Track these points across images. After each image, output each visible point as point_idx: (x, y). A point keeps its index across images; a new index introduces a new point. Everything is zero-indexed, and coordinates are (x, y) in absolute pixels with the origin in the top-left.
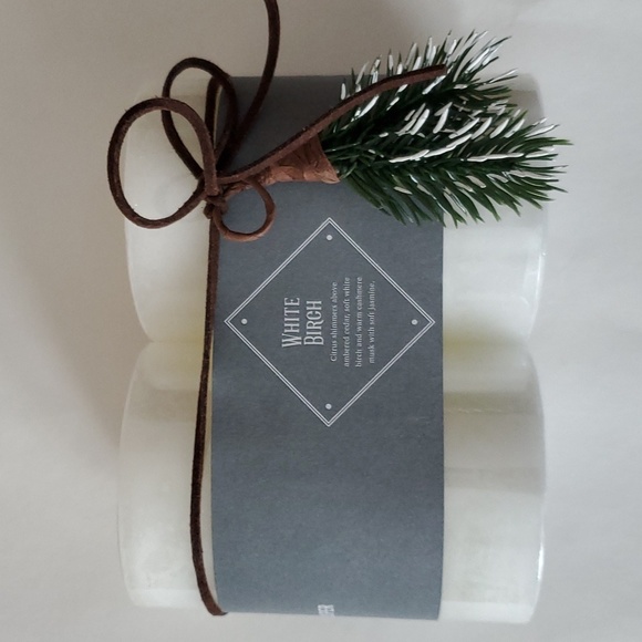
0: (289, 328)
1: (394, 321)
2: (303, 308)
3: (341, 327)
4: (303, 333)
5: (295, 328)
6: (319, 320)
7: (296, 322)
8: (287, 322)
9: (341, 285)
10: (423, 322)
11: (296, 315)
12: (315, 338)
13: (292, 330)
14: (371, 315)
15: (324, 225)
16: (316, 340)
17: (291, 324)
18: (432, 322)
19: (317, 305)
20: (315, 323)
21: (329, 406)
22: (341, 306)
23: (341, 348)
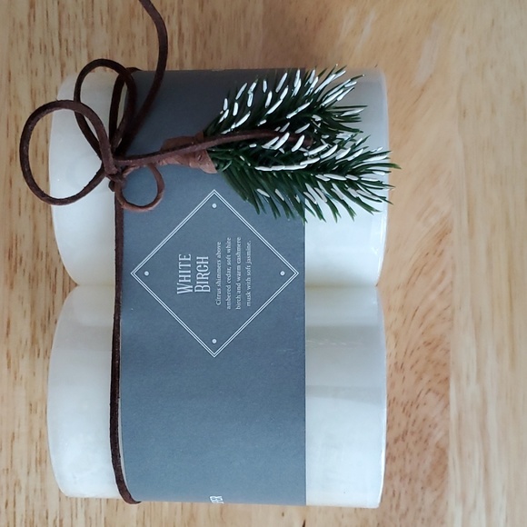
0: (183, 278)
1: (266, 272)
2: (194, 262)
3: (224, 277)
4: (193, 283)
5: (187, 278)
6: (207, 272)
7: (188, 274)
8: (181, 274)
9: (224, 244)
10: (290, 273)
11: (188, 268)
12: (203, 287)
13: (185, 281)
14: (248, 268)
15: (210, 195)
16: (204, 288)
17: (184, 276)
18: (296, 273)
19: (204, 260)
20: (203, 275)
21: (214, 341)
22: (224, 260)
23: (224, 295)
